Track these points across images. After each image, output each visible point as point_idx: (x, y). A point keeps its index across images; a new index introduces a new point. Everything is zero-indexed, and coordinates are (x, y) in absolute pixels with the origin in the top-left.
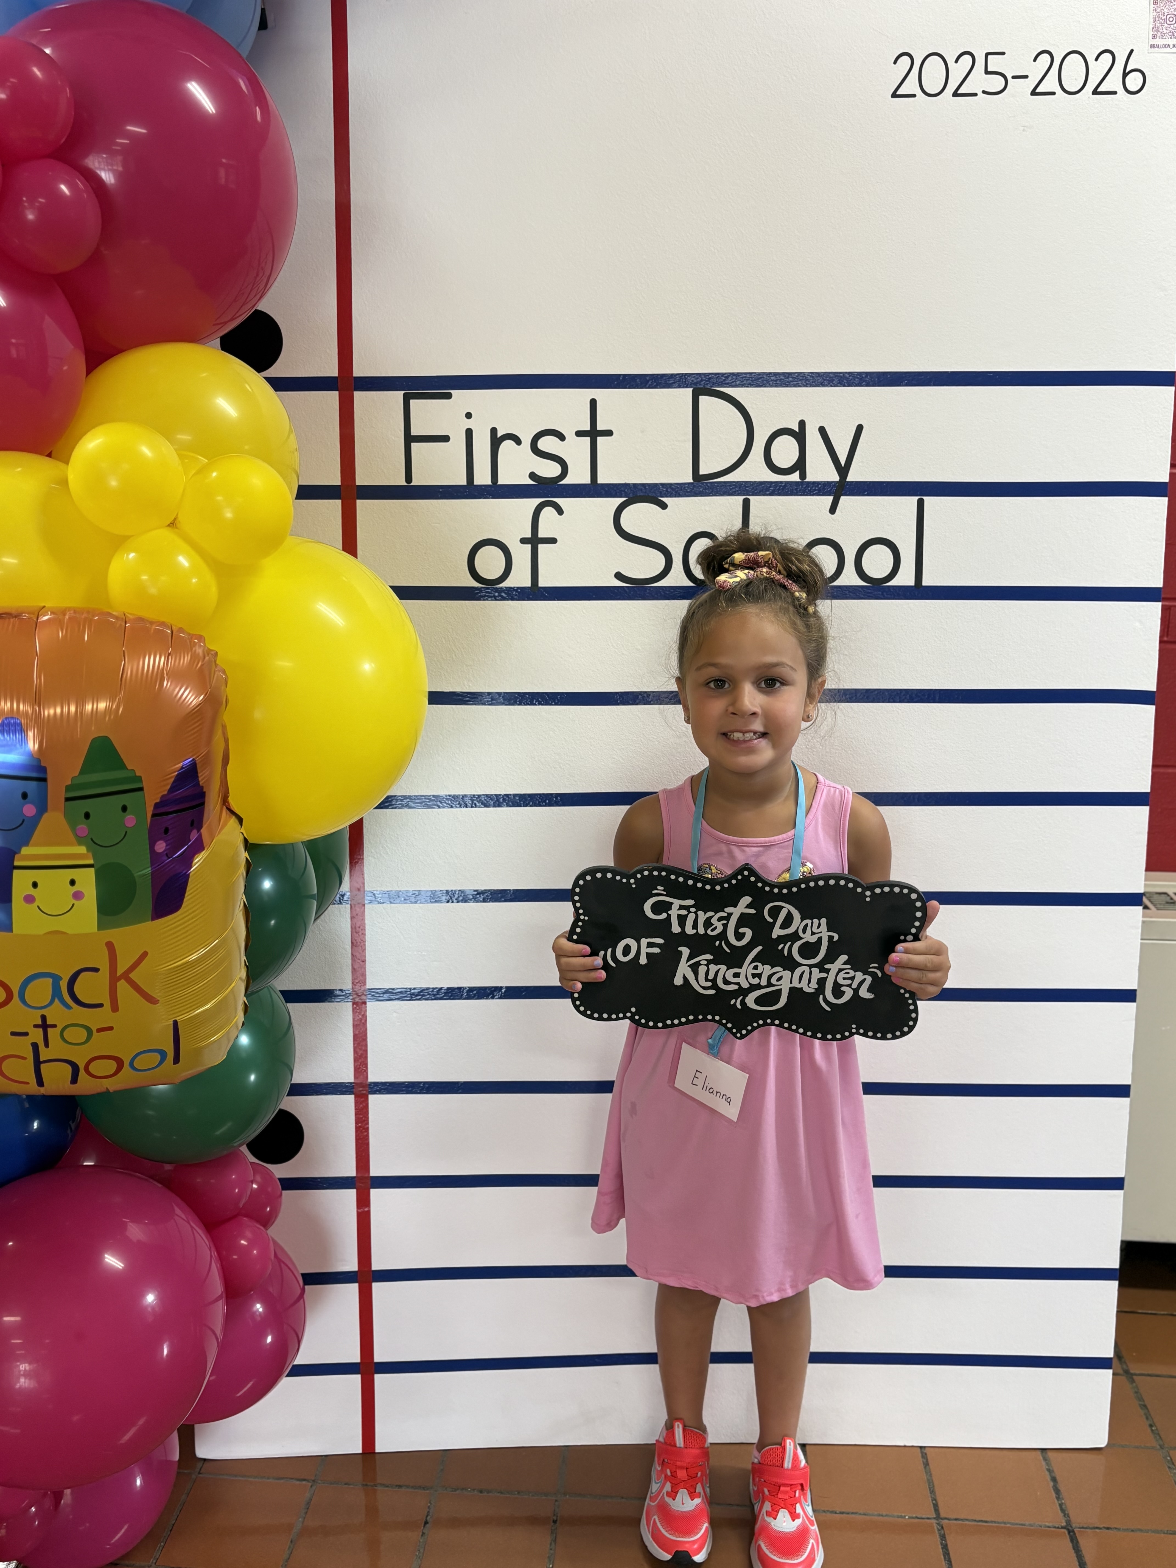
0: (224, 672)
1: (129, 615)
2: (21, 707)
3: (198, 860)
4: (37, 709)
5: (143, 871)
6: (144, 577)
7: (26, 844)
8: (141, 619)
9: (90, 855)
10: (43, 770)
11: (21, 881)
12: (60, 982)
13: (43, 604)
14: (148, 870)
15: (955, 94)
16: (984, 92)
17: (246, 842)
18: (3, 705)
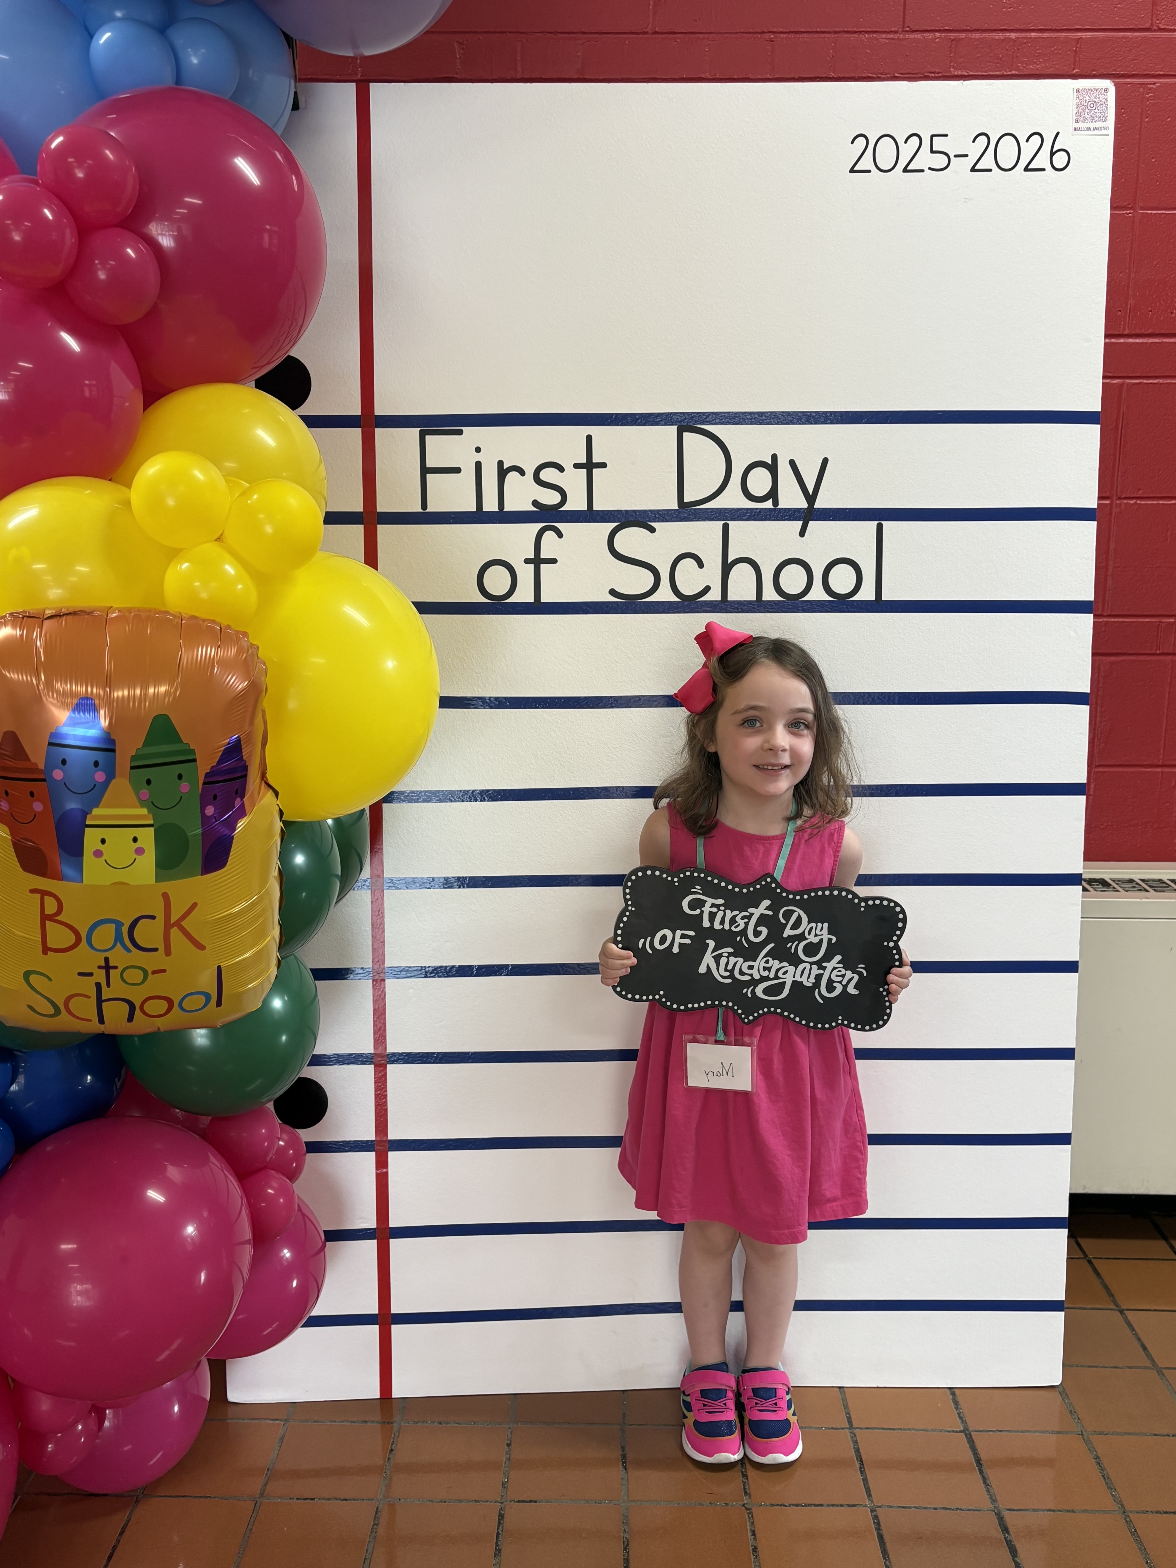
0: (264, 664)
1: (184, 615)
2: (95, 690)
3: (241, 824)
4: (108, 690)
5: (196, 831)
6: (197, 584)
7: (97, 806)
8: (194, 617)
9: (151, 816)
10: (113, 742)
11: (91, 838)
12: (122, 928)
13: (111, 606)
14: (199, 831)
15: (905, 170)
16: (930, 169)
17: (281, 813)
18: (79, 688)
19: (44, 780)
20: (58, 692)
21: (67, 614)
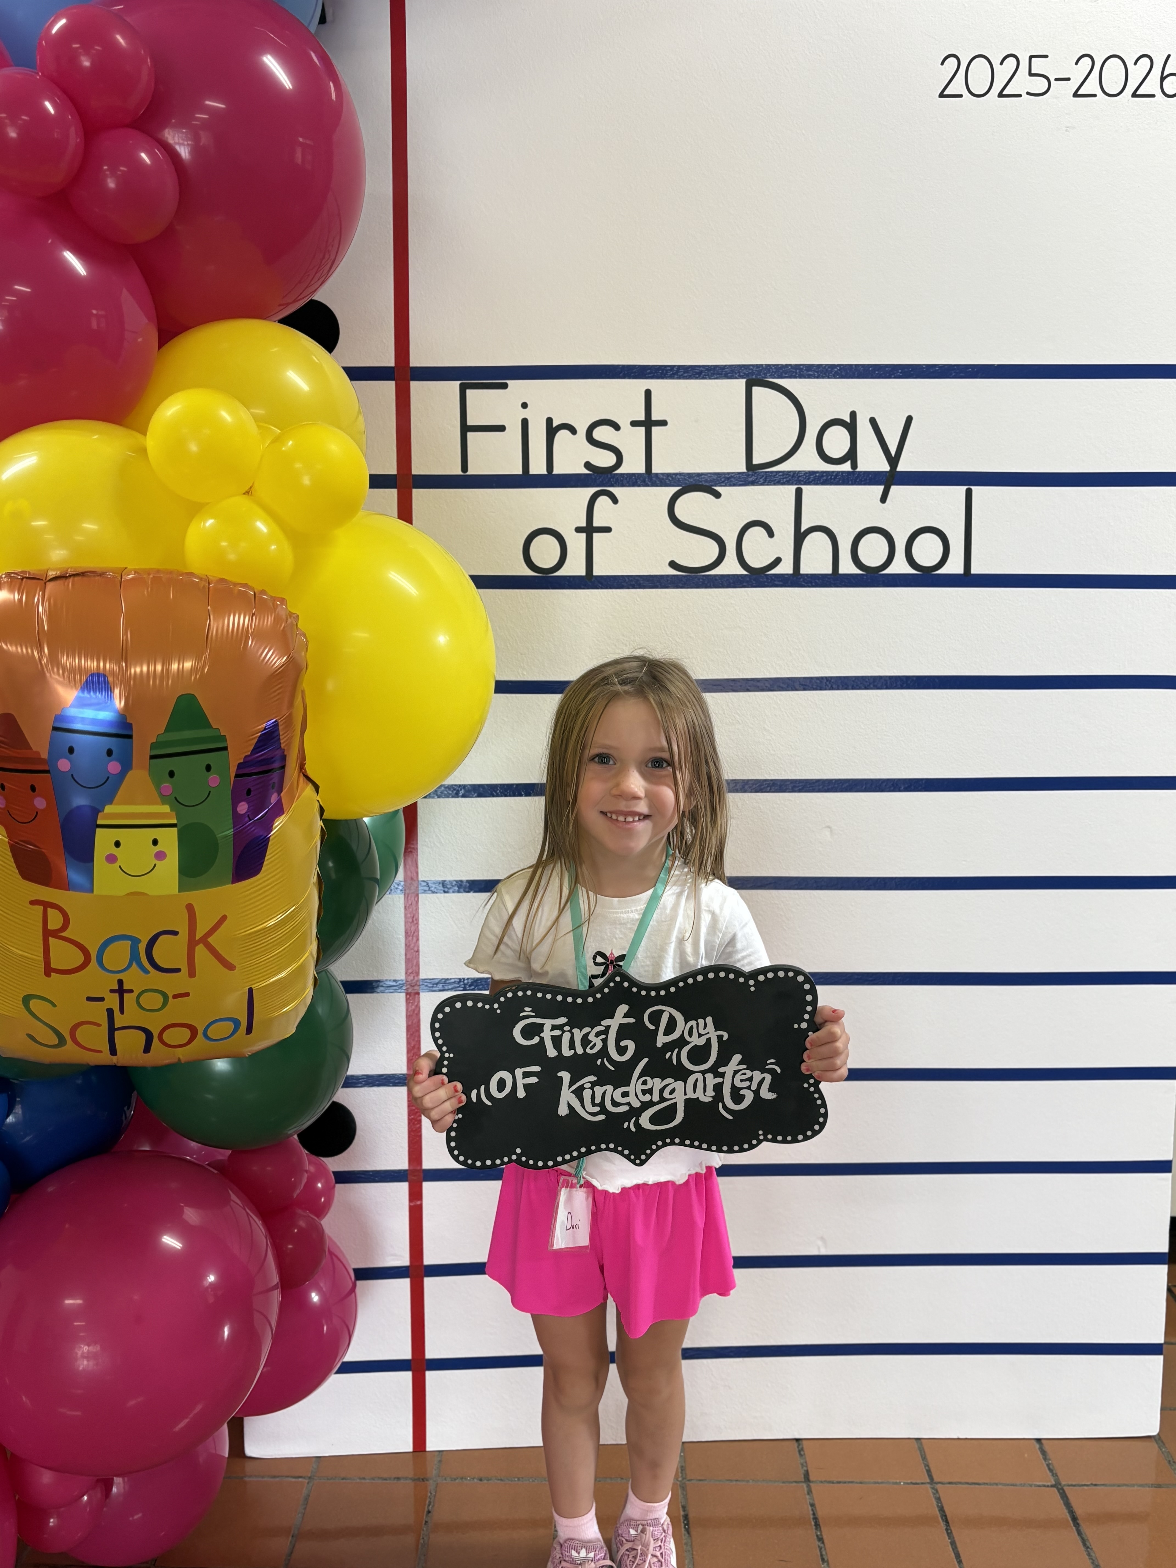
0: (304, 636)
1: (211, 577)
2: (108, 666)
3: (278, 824)
4: (124, 665)
5: (226, 832)
6: (224, 544)
7: (110, 802)
8: (223, 581)
9: (174, 813)
10: (129, 726)
11: (103, 840)
12: (139, 945)
13: (125, 566)
14: (231, 832)
15: (1001, 95)
16: (1028, 93)
17: (322, 810)
18: (89, 663)
19: (47, 772)
20: (64, 669)
21: (74, 575)
